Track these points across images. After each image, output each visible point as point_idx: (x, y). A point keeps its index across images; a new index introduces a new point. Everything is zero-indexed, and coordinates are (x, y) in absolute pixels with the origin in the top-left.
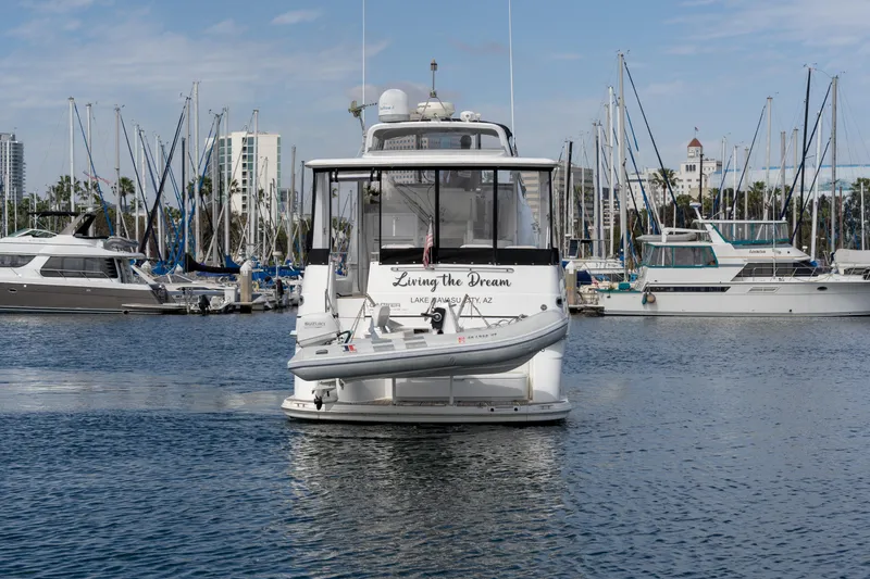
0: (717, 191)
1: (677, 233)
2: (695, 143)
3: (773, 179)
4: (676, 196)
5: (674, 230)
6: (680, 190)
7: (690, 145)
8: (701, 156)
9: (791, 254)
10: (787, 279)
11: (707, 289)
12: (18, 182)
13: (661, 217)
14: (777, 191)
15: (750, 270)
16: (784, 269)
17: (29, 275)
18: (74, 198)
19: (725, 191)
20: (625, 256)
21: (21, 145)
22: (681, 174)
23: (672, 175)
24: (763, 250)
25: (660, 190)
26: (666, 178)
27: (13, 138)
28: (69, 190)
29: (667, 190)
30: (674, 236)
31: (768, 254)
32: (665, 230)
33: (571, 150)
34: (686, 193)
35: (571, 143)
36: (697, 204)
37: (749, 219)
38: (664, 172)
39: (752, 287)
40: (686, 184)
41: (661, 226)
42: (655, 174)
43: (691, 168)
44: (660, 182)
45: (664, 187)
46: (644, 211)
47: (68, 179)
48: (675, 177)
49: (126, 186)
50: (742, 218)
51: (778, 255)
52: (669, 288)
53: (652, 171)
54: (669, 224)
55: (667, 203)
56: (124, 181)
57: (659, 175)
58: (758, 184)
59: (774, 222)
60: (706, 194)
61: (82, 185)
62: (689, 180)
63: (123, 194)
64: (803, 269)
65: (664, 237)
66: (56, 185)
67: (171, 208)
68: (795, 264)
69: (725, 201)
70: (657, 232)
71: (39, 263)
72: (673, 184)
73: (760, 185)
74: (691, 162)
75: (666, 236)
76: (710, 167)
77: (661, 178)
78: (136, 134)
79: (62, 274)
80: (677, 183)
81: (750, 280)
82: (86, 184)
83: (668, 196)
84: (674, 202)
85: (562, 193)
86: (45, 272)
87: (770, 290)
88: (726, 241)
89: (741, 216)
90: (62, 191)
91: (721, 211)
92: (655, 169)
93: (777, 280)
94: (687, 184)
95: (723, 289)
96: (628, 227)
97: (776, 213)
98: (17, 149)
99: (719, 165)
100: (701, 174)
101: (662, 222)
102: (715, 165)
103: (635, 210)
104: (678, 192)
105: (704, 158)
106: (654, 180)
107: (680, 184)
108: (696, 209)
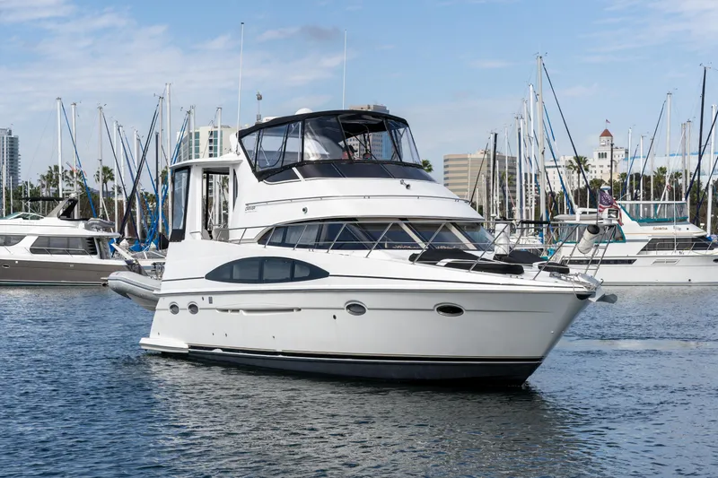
0: (624, 176)
1: (590, 213)
2: (606, 133)
3: (674, 165)
4: (589, 180)
5: (588, 210)
6: (593, 174)
7: (602, 135)
8: (612, 145)
9: (691, 231)
10: (686, 253)
11: (616, 262)
12: (13, 171)
13: (576, 199)
14: (678, 175)
15: (654, 245)
16: (683, 244)
17: (20, 252)
18: (62, 185)
19: (632, 176)
20: (544, 233)
21: (17, 139)
22: (593, 161)
23: (585, 162)
24: (665, 227)
25: (576, 174)
26: (580, 164)
27: (10, 133)
28: (57, 178)
29: (581, 175)
30: (588, 215)
31: (670, 231)
32: (578, 210)
33: (495, 141)
34: (598, 178)
35: (496, 135)
36: (607, 187)
37: (654, 200)
38: (578, 159)
39: (655, 259)
41: (575, 207)
42: (570, 161)
43: (602, 156)
44: (575, 168)
45: (579, 172)
46: (561, 194)
47: (56, 168)
48: (587, 163)
49: (107, 174)
50: (649, 199)
51: (678, 231)
52: (582, 261)
53: (568, 158)
54: (583, 205)
55: (582, 186)
56: (106, 170)
57: (574, 161)
58: (661, 168)
59: (674, 202)
60: (616, 178)
61: (68, 174)
62: (601, 166)
63: (105, 181)
64: (700, 243)
65: (578, 216)
66: (46, 174)
67: (147, 193)
68: (693, 239)
69: (631, 184)
70: (573, 213)
71: (28, 242)
72: (587, 170)
73: (663, 170)
74: (603, 150)
75: (580, 215)
76: (619, 154)
77: (576, 164)
78: (115, 129)
79: (49, 252)
80: (590, 168)
81: (653, 253)
82: (72, 173)
83: (582, 179)
84: (587, 186)
85: (488, 179)
86: (33, 251)
87: (672, 262)
88: (633, 219)
89: (647, 197)
90: (51, 178)
91: (628, 193)
92: (571, 157)
93: (677, 253)
94: (599, 170)
95: (630, 262)
96: (547, 208)
97: (676, 194)
98: (13, 143)
99: (627, 153)
100: (612, 161)
101: (576, 203)
102: (624, 152)
103: (552, 194)
104: (590, 176)
105: (614, 147)
106: (570, 167)
107: (593, 169)
108: (606, 192)
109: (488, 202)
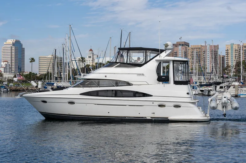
0: (96, 63)
2: (91, 50)
4: (86, 65)
5: (85, 74)
6: (87, 63)
7: (90, 51)
13: (81, 71)
19: (99, 64)
20: (71, 81)
22: (87, 59)
23: (84, 59)
25: (81, 63)
26: (83, 60)
29: (83, 63)
30: (85, 76)
32: (82, 74)
33: (56, 52)
34: (89, 64)
35: (56, 50)
38: (82, 58)
40: (88, 61)
41: (81, 73)
42: (80, 59)
43: (90, 57)
44: (81, 61)
45: (82, 62)
46: (77, 69)
48: (85, 59)
53: (79, 58)
55: (83, 67)
57: (81, 59)
58: (108, 61)
60: (94, 64)
62: (89, 60)
65: (82, 76)
70: (80, 75)
72: (85, 61)
74: (90, 55)
76: (95, 57)
77: (81, 60)
80: (86, 61)
83: (83, 65)
84: (85, 67)
85: (53, 64)
92: (80, 57)
96: (72, 73)
99: (97, 56)
100: (93, 59)
101: (82, 72)
102: (96, 56)
103: (74, 69)
104: (86, 63)
105: (94, 54)
106: (79, 60)
107: (87, 61)
108: (91, 68)
109: (53, 72)
